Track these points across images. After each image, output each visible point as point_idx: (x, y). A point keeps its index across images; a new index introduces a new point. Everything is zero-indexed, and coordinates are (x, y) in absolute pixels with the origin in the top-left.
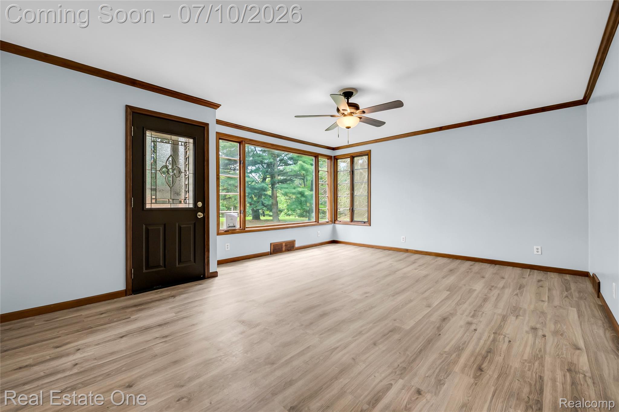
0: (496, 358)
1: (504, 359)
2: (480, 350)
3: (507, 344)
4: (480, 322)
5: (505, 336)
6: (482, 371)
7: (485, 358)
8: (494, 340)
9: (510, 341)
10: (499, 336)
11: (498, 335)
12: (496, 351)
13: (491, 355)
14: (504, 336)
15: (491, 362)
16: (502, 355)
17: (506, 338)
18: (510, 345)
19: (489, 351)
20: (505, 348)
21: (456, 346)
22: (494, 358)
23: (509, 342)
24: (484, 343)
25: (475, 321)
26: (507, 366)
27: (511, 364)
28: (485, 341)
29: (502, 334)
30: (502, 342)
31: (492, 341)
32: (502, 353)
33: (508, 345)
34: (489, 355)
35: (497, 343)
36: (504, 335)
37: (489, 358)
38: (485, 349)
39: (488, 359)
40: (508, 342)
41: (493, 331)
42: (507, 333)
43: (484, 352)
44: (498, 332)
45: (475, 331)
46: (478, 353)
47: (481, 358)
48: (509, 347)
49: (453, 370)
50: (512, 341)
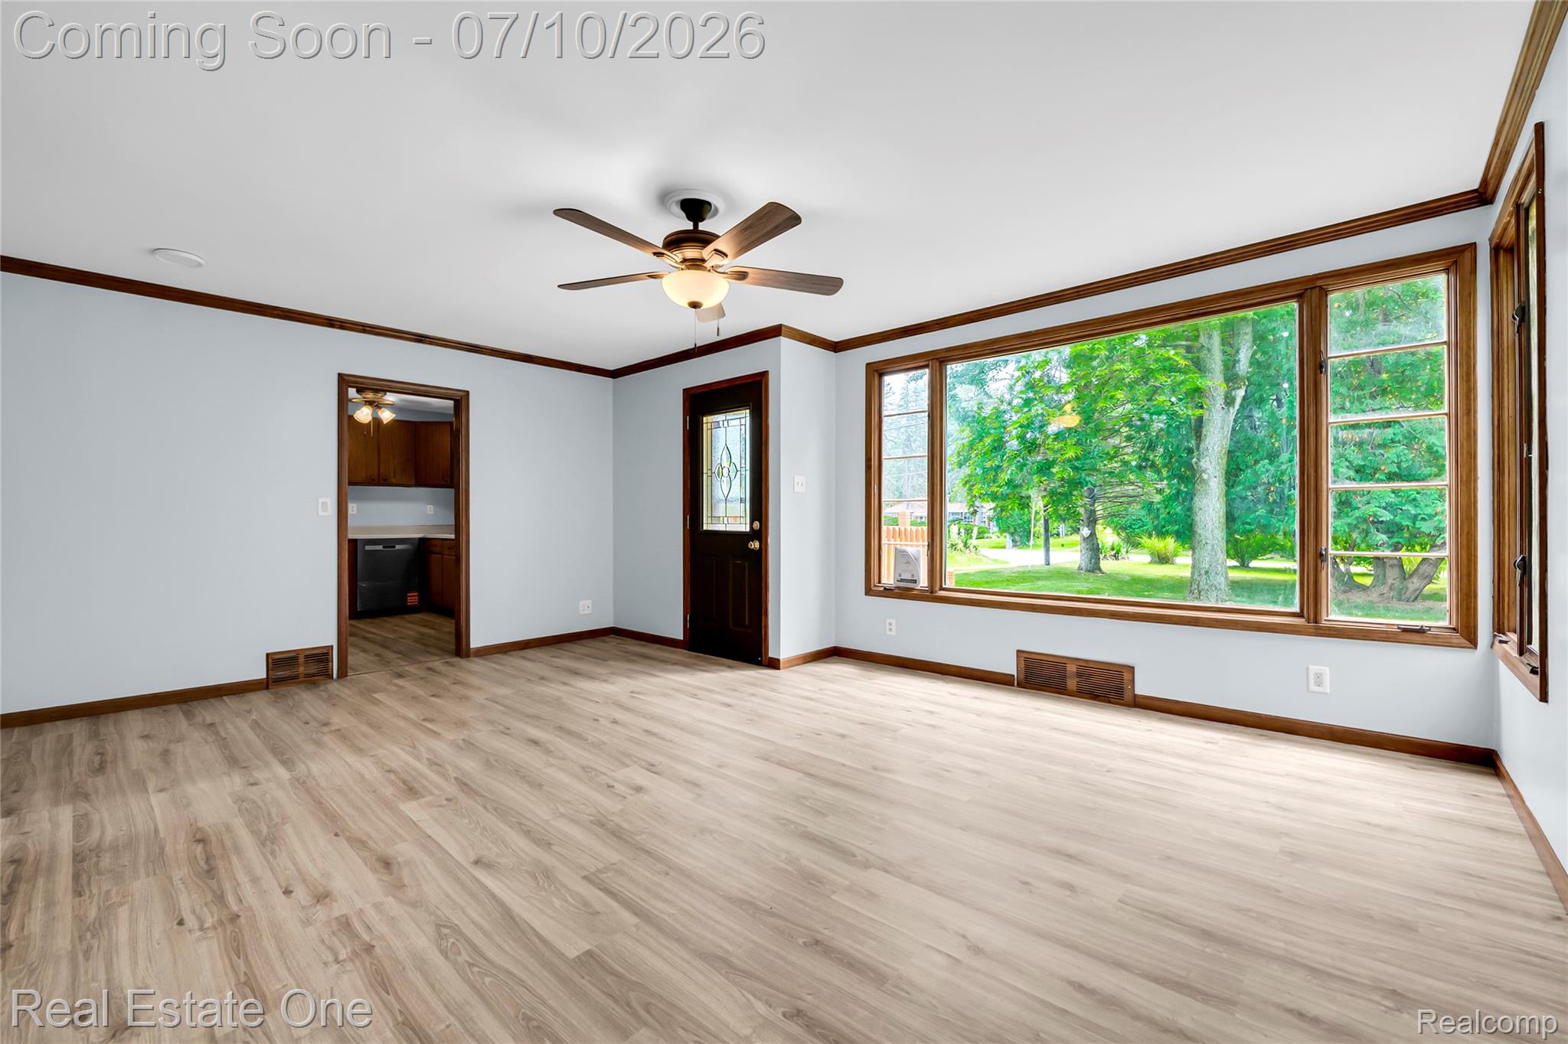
0: (186, 870)
1: (170, 879)
2: (230, 863)
3: (183, 913)
4: (307, 922)
5: (201, 929)
6: (195, 841)
7: (208, 859)
8: (220, 899)
9: (181, 923)
10: (215, 918)
11: (223, 920)
12: (198, 881)
13: (202, 868)
14: (206, 925)
15: (192, 860)
16: (179, 882)
17: (196, 927)
18: (174, 913)
19: (210, 872)
20: (182, 900)
21: (282, 842)
22: (190, 869)
23: (182, 920)
24: (236, 880)
25: (321, 914)
26: (157, 872)
27: (151, 878)
28: (238, 884)
29: (215, 928)
30: (199, 907)
31: (222, 892)
32: (182, 887)
33: (180, 911)
34: (205, 867)
35: (209, 897)
36: (208, 928)
37: (202, 863)
38: (223, 871)
39: (202, 859)
40: (185, 917)
41: (242, 920)
42: (205, 943)
43: (220, 865)
44: (229, 927)
45: (286, 889)
46: (228, 856)
47: (214, 853)
48: (174, 910)
49: (241, 817)
50: (175, 927)
